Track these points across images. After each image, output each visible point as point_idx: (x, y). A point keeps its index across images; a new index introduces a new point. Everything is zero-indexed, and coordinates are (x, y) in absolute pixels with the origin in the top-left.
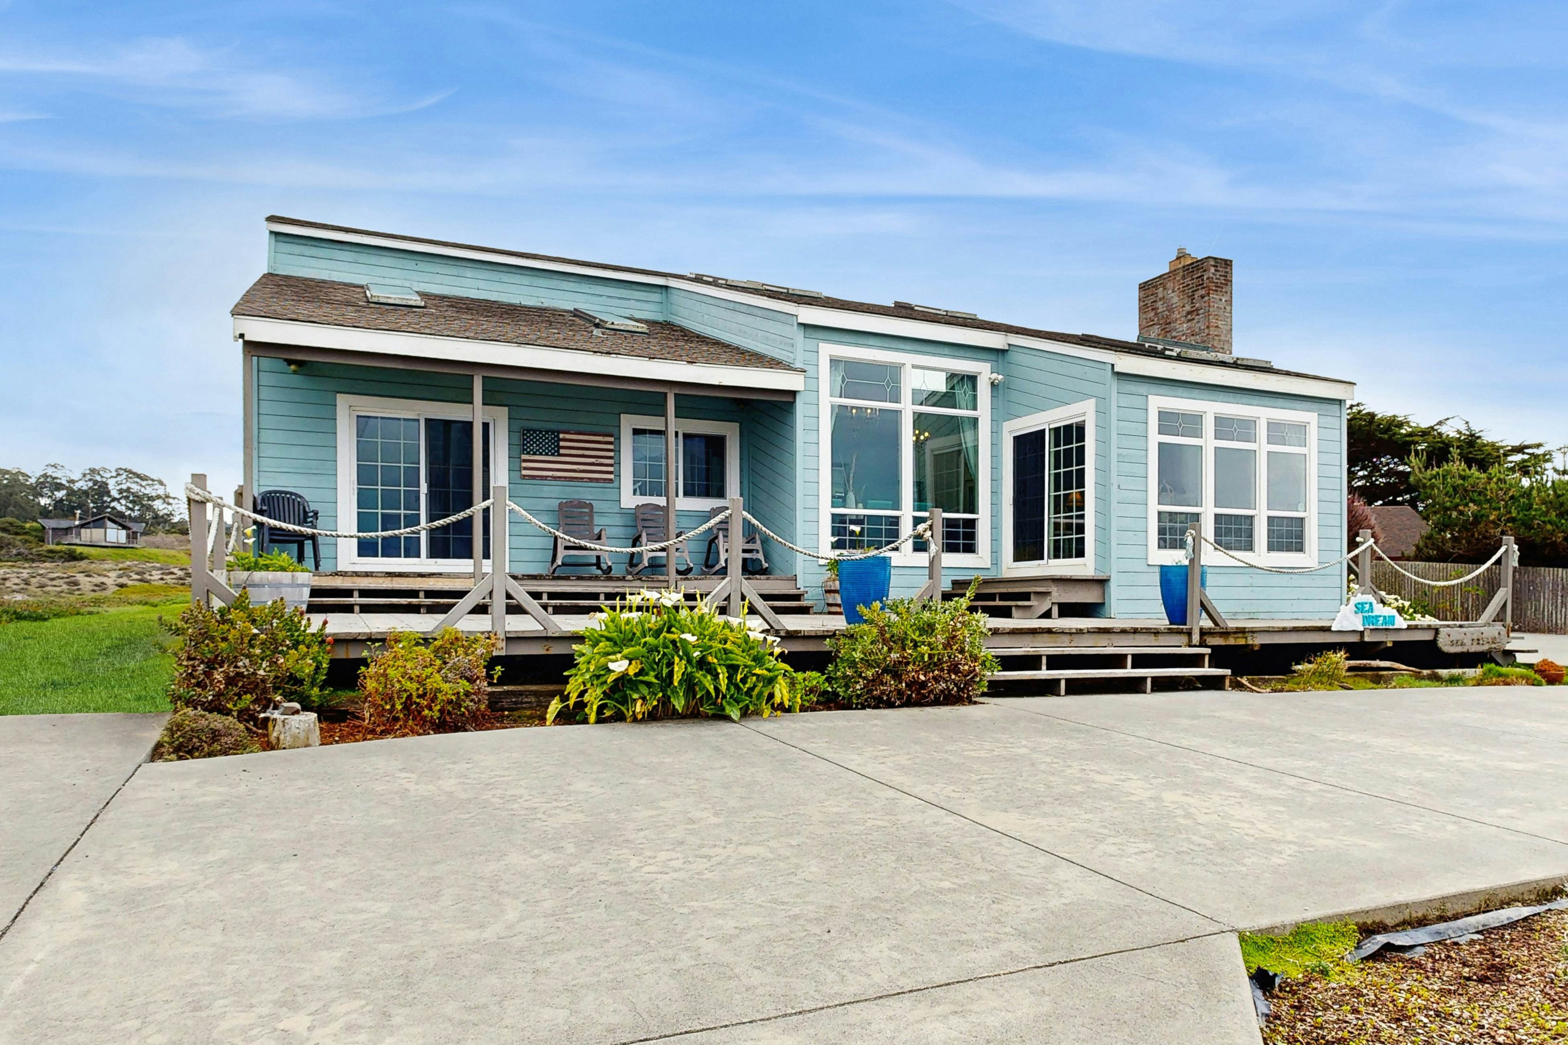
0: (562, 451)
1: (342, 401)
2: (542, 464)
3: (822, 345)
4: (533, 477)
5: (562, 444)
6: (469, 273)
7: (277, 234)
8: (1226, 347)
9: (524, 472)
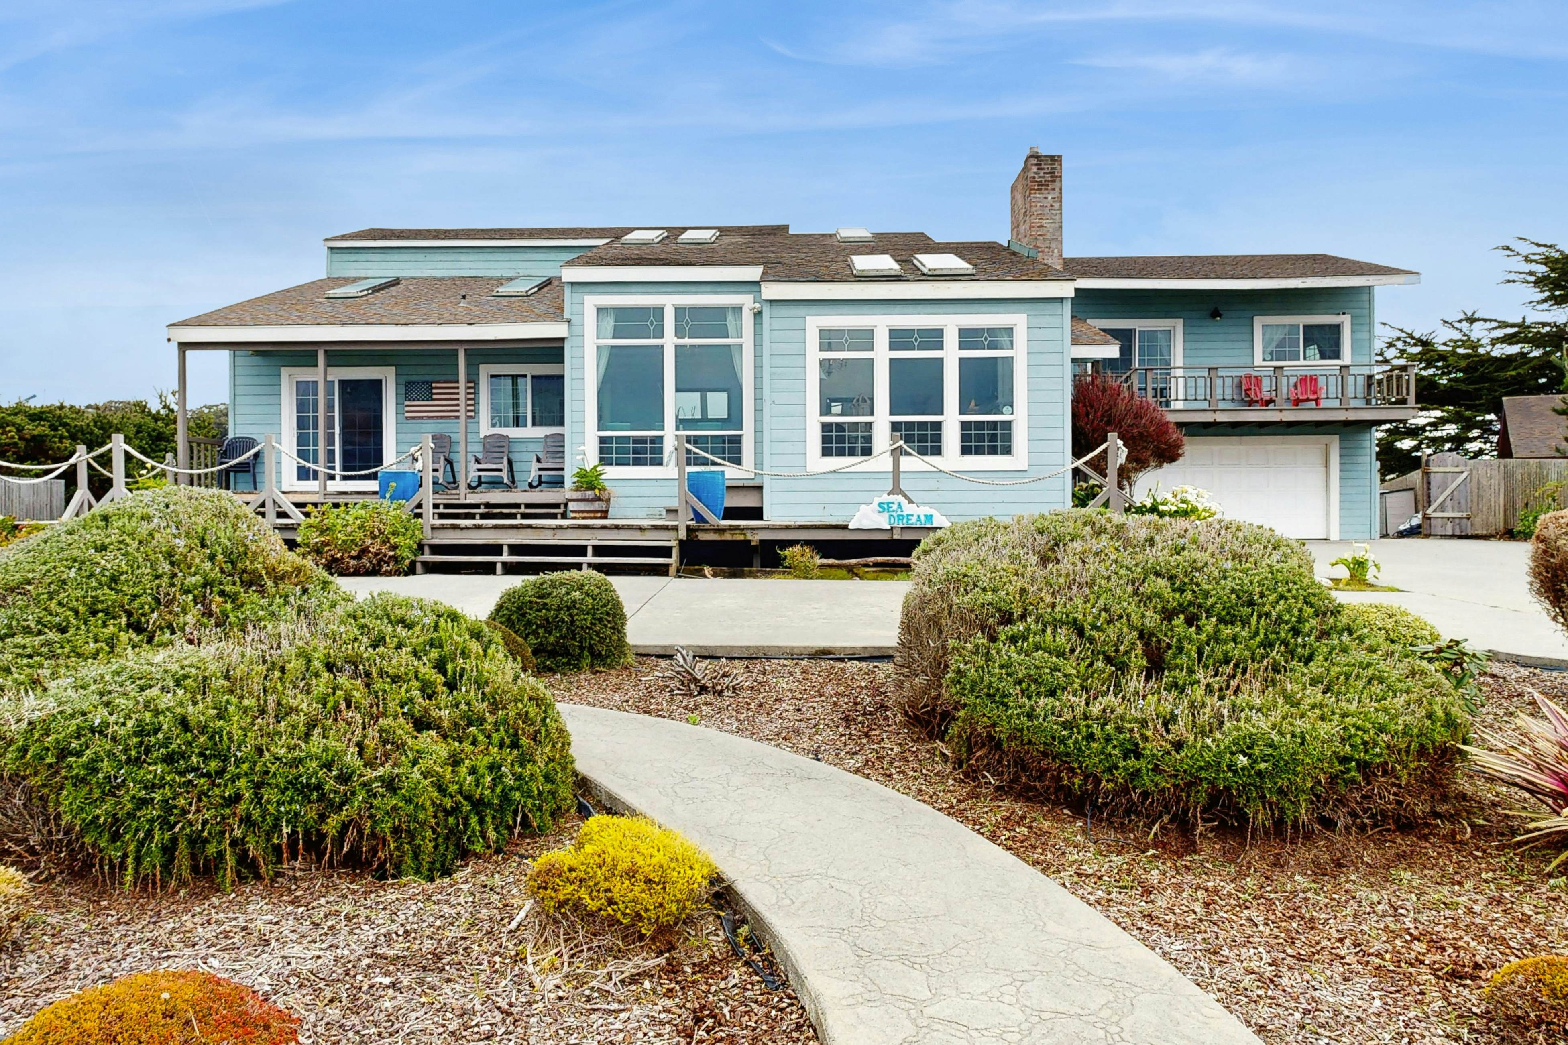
0: (434, 397)
1: (285, 372)
2: (421, 407)
3: (586, 297)
4: (413, 418)
5: (434, 391)
6: (463, 257)
7: (332, 248)
8: (1053, 245)
9: (407, 415)
